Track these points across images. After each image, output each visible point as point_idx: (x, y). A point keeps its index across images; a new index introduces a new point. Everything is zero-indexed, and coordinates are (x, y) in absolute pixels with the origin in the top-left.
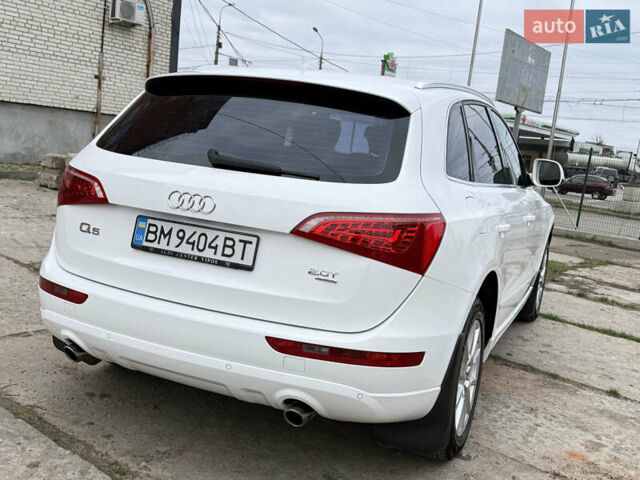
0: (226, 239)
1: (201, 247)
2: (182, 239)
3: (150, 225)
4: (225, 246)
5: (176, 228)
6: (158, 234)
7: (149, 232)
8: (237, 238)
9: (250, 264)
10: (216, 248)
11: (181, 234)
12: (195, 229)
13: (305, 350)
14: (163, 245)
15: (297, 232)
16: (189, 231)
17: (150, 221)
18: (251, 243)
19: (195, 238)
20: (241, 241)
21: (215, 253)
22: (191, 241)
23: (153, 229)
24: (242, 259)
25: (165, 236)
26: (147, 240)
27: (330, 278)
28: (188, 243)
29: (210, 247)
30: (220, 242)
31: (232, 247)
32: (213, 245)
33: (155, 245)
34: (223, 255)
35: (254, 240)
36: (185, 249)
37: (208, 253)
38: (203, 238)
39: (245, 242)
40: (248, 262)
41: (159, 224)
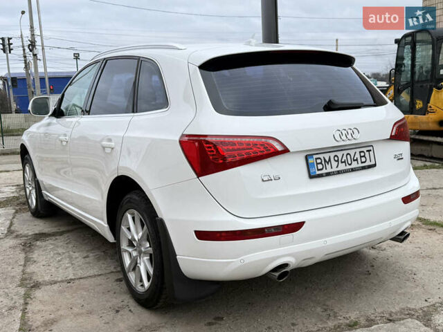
0: (360, 152)
1: (350, 162)
2: (338, 161)
3: (316, 159)
4: (361, 157)
5: (332, 155)
6: (323, 163)
7: (317, 164)
8: (364, 150)
10: (357, 160)
11: (336, 158)
14: (329, 170)
15: (391, 136)
16: (339, 154)
17: (315, 157)
18: (371, 150)
19: (344, 158)
20: (367, 151)
22: (343, 160)
23: (319, 161)
24: (370, 161)
25: (328, 163)
26: (318, 170)
28: (342, 162)
29: (354, 160)
30: (358, 156)
31: (364, 156)
32: (355, 158)
33: (324, 171)
34: (362, 163)
35: (371, 148)
36: (342, 167)
37: (354, 165)
38: (348, 156)
39: (369, 151)
40: (373, 163)
41: (321, 156)
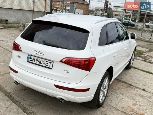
0: (46, 61)
1: (41, 63)
2: (37, 61)
3: (31, 57)
4: (46, 63)
5: (36, 58)
6: (32, 59)
7: (30, 58)
9: (51, 68)
10: (44, 63)
11: (37, 60)
12: (40, 59)
13: (62, 88)
14: (33, 62)
15: (61, 61)
16: (39, 59)
17: (31, 56)
18: (52, 63)
19: (40, 61)
20: (49, 62)
21: (44, 65)
22: (39, 61)
23: (31, 58)
24: (50, 66)
25: (34, 60)
26: (30, 60)
27: (68, 72)
28: (38, 62)
29: (43, 63)
31: (48, 63)
33: (32, 62)
34: (46, 65)
35: (52, 62)
36: (38, 63)
38: (42, 61)
40: (51, 67)
41: (33, 57)
